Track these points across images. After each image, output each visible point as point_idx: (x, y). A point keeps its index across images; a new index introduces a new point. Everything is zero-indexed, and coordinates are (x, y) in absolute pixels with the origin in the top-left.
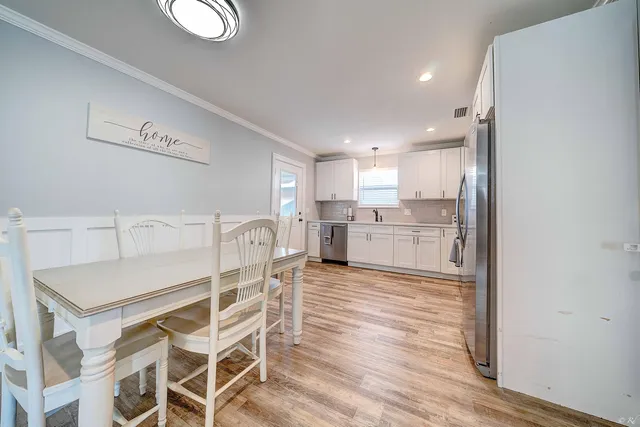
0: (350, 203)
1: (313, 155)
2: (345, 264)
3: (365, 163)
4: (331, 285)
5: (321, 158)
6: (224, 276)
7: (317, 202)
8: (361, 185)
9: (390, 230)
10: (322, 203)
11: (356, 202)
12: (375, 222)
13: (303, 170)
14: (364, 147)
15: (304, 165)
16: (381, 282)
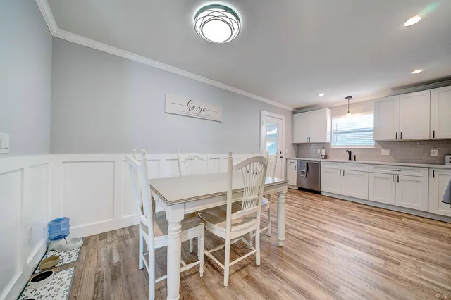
0: (324, 145)
1: (291, 109)
2: (319, 193)
3: (338, 111)
4: (308, 208)
5: (297, 111)
6: (235, 192)
7: (294, 144)
8: (334, 129)
9: (365, 168)
10: (298, 145)
11: (330, 143)
12: (348, 161)
13: (283, 121)
14: (338, 98)
15: (283, 117)
16: (354, 212)
